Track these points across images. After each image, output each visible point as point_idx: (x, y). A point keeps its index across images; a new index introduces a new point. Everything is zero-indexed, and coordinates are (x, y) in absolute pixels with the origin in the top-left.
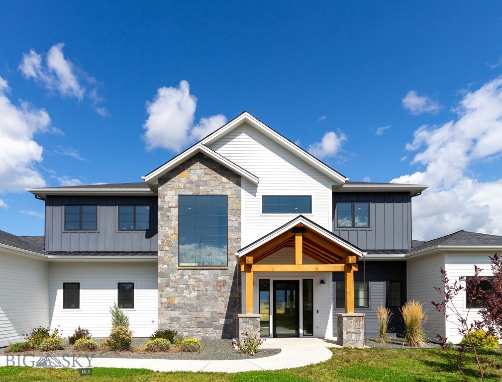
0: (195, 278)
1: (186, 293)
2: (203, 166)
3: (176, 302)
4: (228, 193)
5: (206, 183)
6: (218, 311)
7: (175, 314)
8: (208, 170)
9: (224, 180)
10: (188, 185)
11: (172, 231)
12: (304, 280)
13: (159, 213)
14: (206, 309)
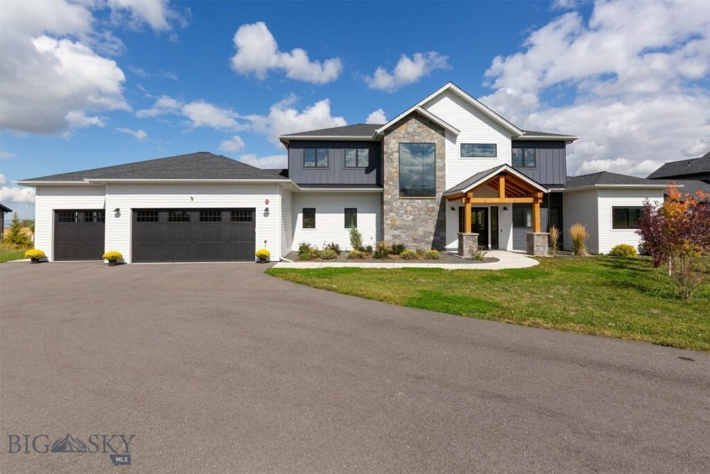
0: (412, 206)
1: (405, 216)
2: (417, 121)
3: (398, 223)
4: (436, 141)
5: (419, 134)
6: (429, 230)
7: (397, 232)
8: (421, 125)
9: (433, 131)
10: (406, 136)
11: (394, 170)
12: (492, 207)
13: (385, 156)
14: (420, 229)
